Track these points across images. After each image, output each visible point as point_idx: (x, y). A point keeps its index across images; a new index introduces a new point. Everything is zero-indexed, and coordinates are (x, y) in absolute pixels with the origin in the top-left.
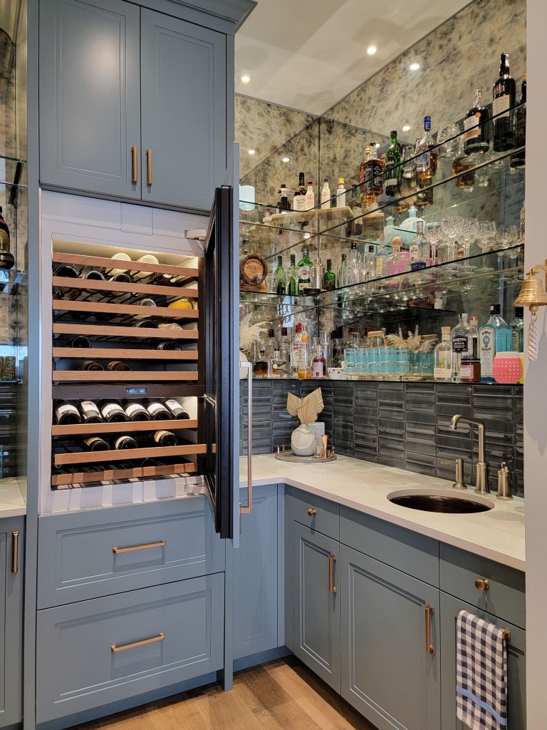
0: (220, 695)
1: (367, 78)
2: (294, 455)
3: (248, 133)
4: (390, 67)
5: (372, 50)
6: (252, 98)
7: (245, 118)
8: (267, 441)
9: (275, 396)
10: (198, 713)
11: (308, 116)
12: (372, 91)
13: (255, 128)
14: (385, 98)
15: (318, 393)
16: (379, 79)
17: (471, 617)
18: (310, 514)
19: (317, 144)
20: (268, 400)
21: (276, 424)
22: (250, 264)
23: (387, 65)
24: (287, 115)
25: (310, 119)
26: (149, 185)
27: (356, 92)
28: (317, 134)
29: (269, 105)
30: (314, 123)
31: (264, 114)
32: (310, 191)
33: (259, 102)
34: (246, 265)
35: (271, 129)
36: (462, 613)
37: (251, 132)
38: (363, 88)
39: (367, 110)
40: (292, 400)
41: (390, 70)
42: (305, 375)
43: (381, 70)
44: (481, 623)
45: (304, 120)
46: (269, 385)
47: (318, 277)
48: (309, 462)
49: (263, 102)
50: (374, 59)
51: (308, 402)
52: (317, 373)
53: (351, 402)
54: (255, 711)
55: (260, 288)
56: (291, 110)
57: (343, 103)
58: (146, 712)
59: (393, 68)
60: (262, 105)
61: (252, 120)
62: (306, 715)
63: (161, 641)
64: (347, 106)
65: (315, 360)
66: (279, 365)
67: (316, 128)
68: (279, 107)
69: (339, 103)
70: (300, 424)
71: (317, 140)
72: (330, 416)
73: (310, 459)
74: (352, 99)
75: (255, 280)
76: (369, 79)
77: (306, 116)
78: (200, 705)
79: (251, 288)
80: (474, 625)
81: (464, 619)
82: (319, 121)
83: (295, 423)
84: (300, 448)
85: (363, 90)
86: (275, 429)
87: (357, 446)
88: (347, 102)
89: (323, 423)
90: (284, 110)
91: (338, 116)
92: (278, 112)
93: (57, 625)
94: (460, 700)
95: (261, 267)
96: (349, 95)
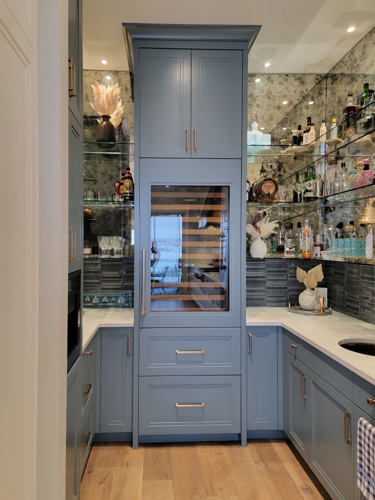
0: (239, 448)
1: (355, 45)
2: (301, 309)
3: (272, 97)
4: (368, 36)
5: (351, 29)
6: (274, 74)
7: (270, 88)
8: (285, 299)
9: (290, 269)
10: (223, 454)
11: (317, 75)
12: (358, 54)
13: (276, 93)
14: (365, 58)
15: (319, 268)
16: (361, 45)
17: (365, 422)
18: (292, 347)
19: (325, 93)
20: (285, 271)
21: (290, 288)
22: (266, 184)
23: (366, 35)
24: (300, 79)
25: (319, 77)
26: (195, 149)
27: (348, 55)
28: (325, 86)
29: (287, 75)
30: (321, 79)
31: (284, 82)
32: (312, 130)
33: (280, 75)
34: (263, 185)
35: (288, 91)
36: (361, 419)
37: (274, 96)
38: (352, 52)
39: (354, 68)
40: (300, 272)
41: (368, 38)
42: (307, 255)
43: (362, 39)
44: (369, 426)
45: (314, 79)
46: (287, 262)
47: (318, 188)
48: (308, 315)
49: (283, 74)
50: (354, 34)
51: (311, 273)
52: (316, 255)
53: (344, 275)
54: (256, 462)
55: (273, 199)
56: (304, 75)
57: (340, 63)
58: (195, 446)
59: (370, 37)
60: (282, 76)
61: (275, 88)
62: (287, 473)
63: (203, 407)
64: (342, 65)
65: (316, 245)
66: (290, 248)
67: (324, 82)
68: (294, 75)
69: (338, 64)
70: (306, 288)
71: (325, 91)
72: (332, 284)
73: (311, 313)
74: (346, 60)
75: (269, 194)
76: (356, 46)
77: (315, 76)
78: (224, 450)
79: (267, 200)
80: (365, 427)
81: (361, 423)
82: (326, 77)
83: (302, 287)
84: (304, 305)
85: (352, 53)
86: (291, 290)
87: (348, 306)
88: (343, 62)
89: (326, 289)
90: (299, 76)
91: (338, 71)
92: (294, 78)
93: (148, 386)
94: (359, 475)
95: (274, 186)
96: (344, 57)
